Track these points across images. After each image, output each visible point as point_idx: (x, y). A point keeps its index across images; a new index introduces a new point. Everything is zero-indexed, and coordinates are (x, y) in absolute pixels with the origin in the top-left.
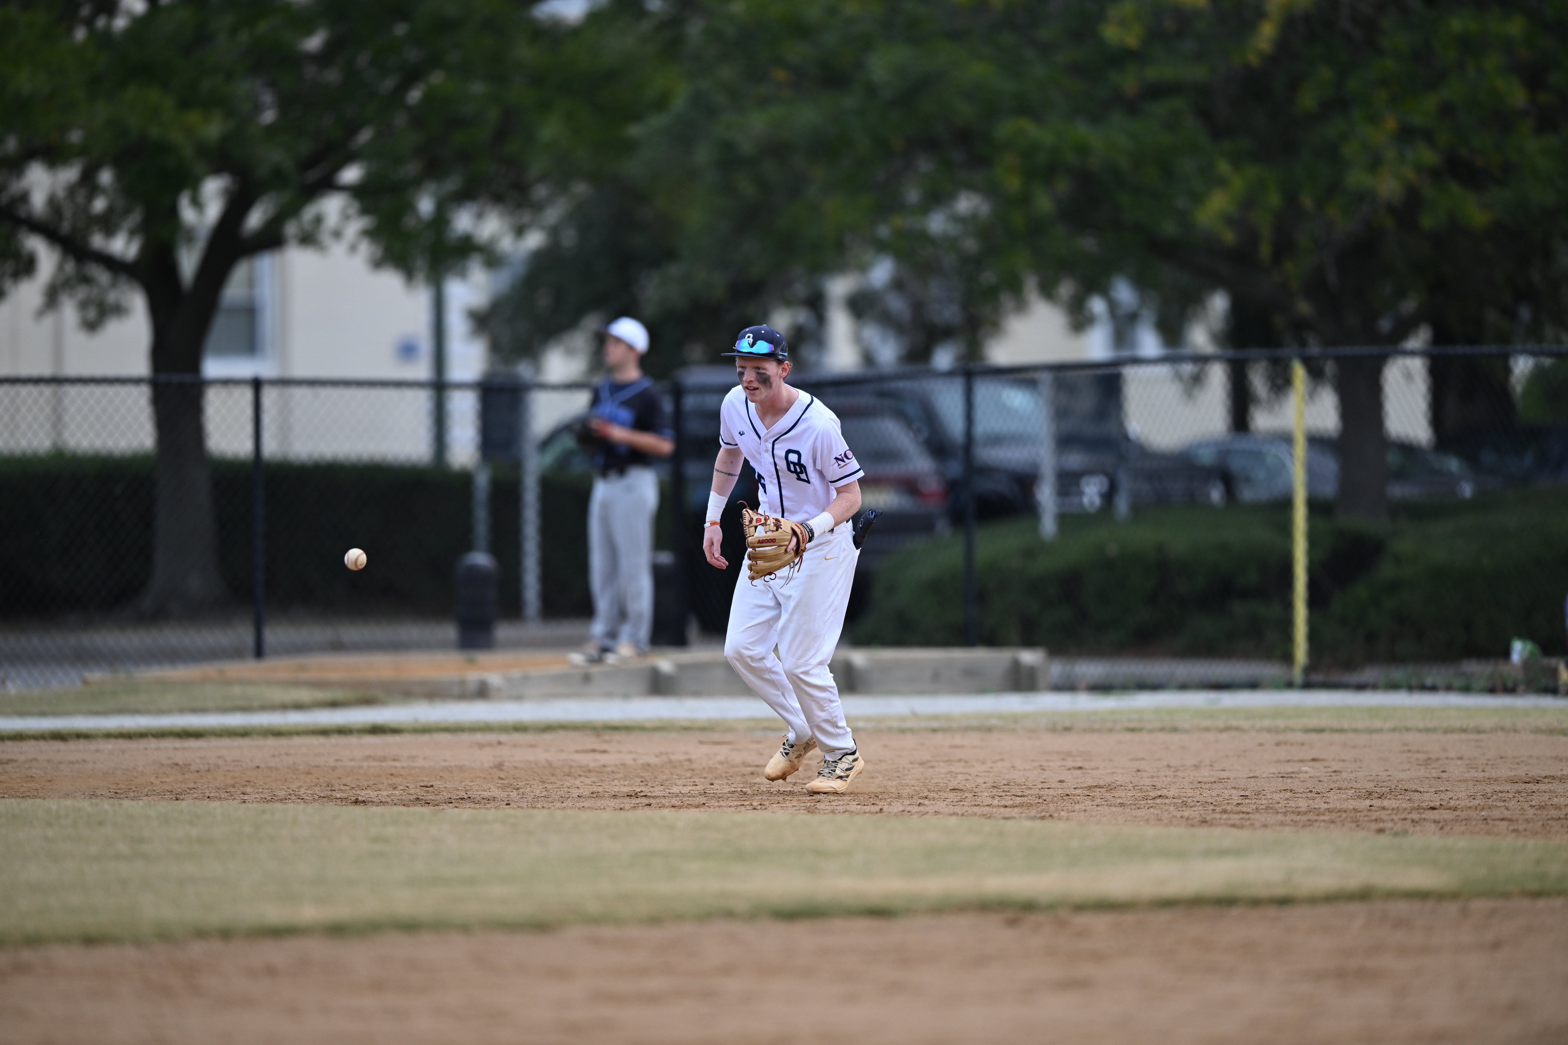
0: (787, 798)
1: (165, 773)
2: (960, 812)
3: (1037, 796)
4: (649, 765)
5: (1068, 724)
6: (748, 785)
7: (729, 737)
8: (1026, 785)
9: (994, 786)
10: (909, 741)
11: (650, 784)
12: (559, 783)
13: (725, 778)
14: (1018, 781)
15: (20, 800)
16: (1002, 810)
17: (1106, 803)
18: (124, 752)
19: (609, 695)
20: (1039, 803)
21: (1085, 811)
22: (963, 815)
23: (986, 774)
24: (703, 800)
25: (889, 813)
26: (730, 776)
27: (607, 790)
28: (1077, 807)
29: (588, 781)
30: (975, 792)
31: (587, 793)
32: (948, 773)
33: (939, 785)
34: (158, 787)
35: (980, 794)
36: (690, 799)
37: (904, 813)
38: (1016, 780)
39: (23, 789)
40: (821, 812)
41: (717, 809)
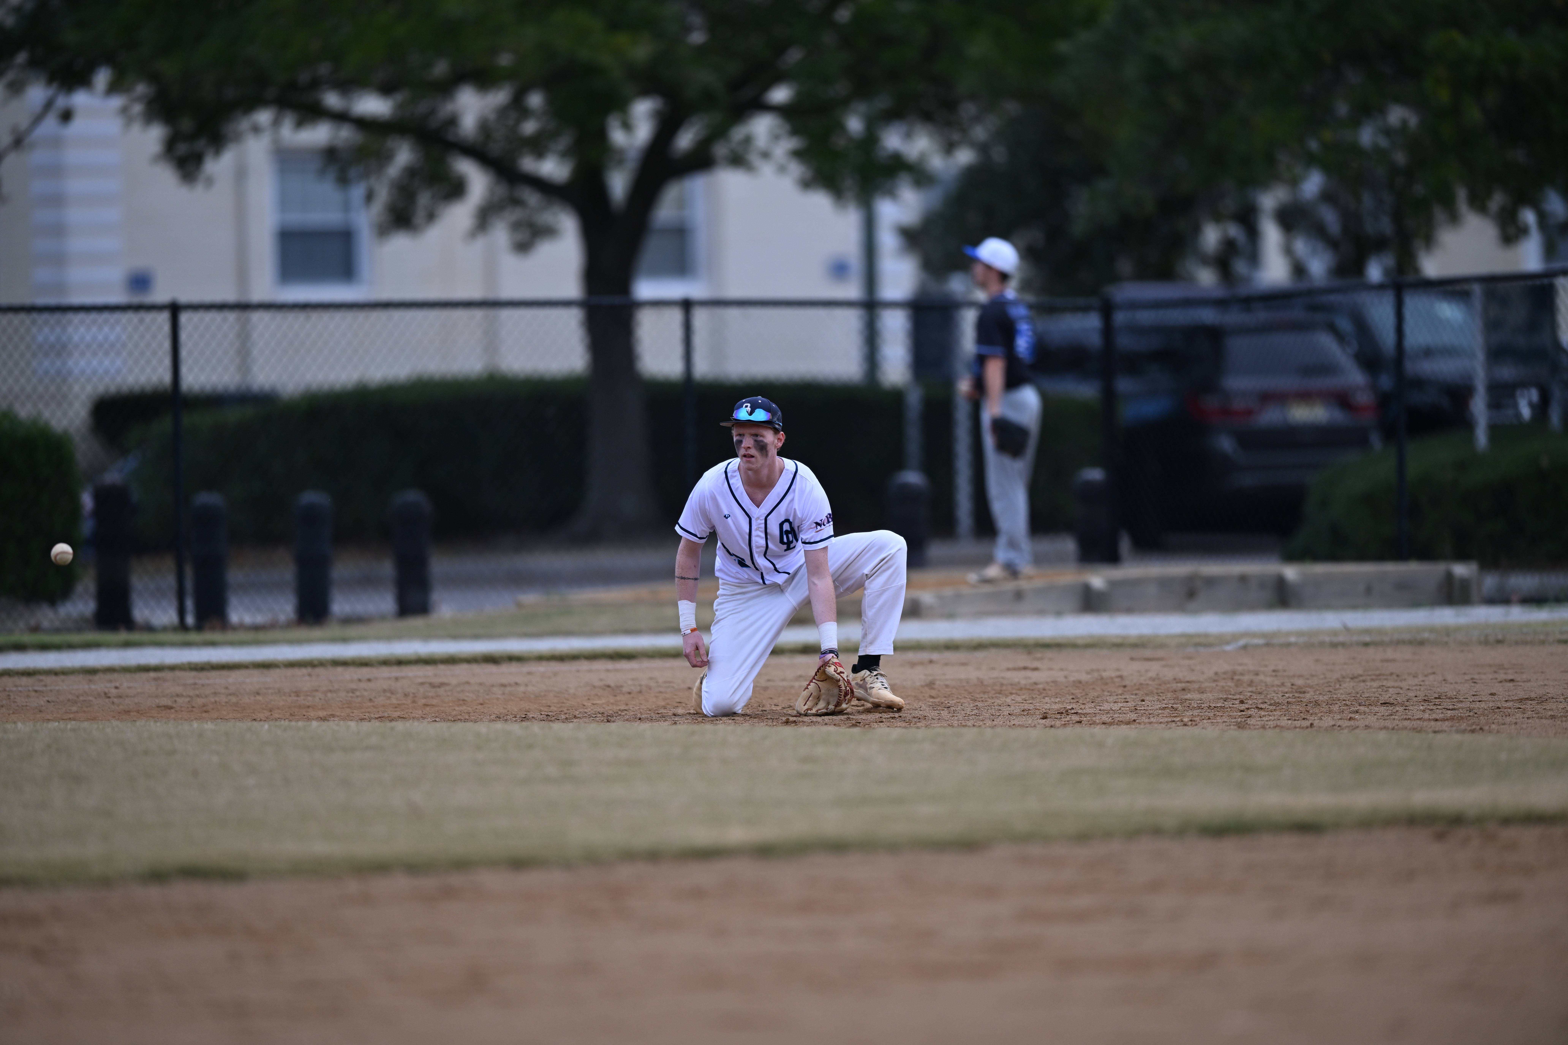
0: (1218, 713)
1: (597, 695)
2: (1391, 727)
3: (1468, 709)
4: (1080, 682)
5: (1500, 637)
6: (1179, 702)
7: (1160, 653)
8: (1457, 698)
9: (1425, 700)
10: (1341, 656)
11: (1081, 701)
12: (990, 701)
13: (1156, 695)
14: (1450, 694)
15: (449, 724)
16: (1433, 723)
17: (1537, 716)
18: (555, 674)
19: (1041, 613)
20: (1469, 716)
21: (1516, 723)
22: (1393, 729)
23: (1418, 688)
24: (1133, 716)
25: (1320, 727)
26: (1162, 693)
27: (1038, 708)
28: (1508, 720)
29: (1019, 699)
30: (1406, 706)
31: (1017, 711)
32: (1379, 687)
33: (1370, 699)
34: (589, 710)
35: (1411, 708)
36: (1121, 715)
37: (1335, 727)
38: (1447, 694)
39: (454, 713)
40: (1251, 727)
41: (1147, 725)
